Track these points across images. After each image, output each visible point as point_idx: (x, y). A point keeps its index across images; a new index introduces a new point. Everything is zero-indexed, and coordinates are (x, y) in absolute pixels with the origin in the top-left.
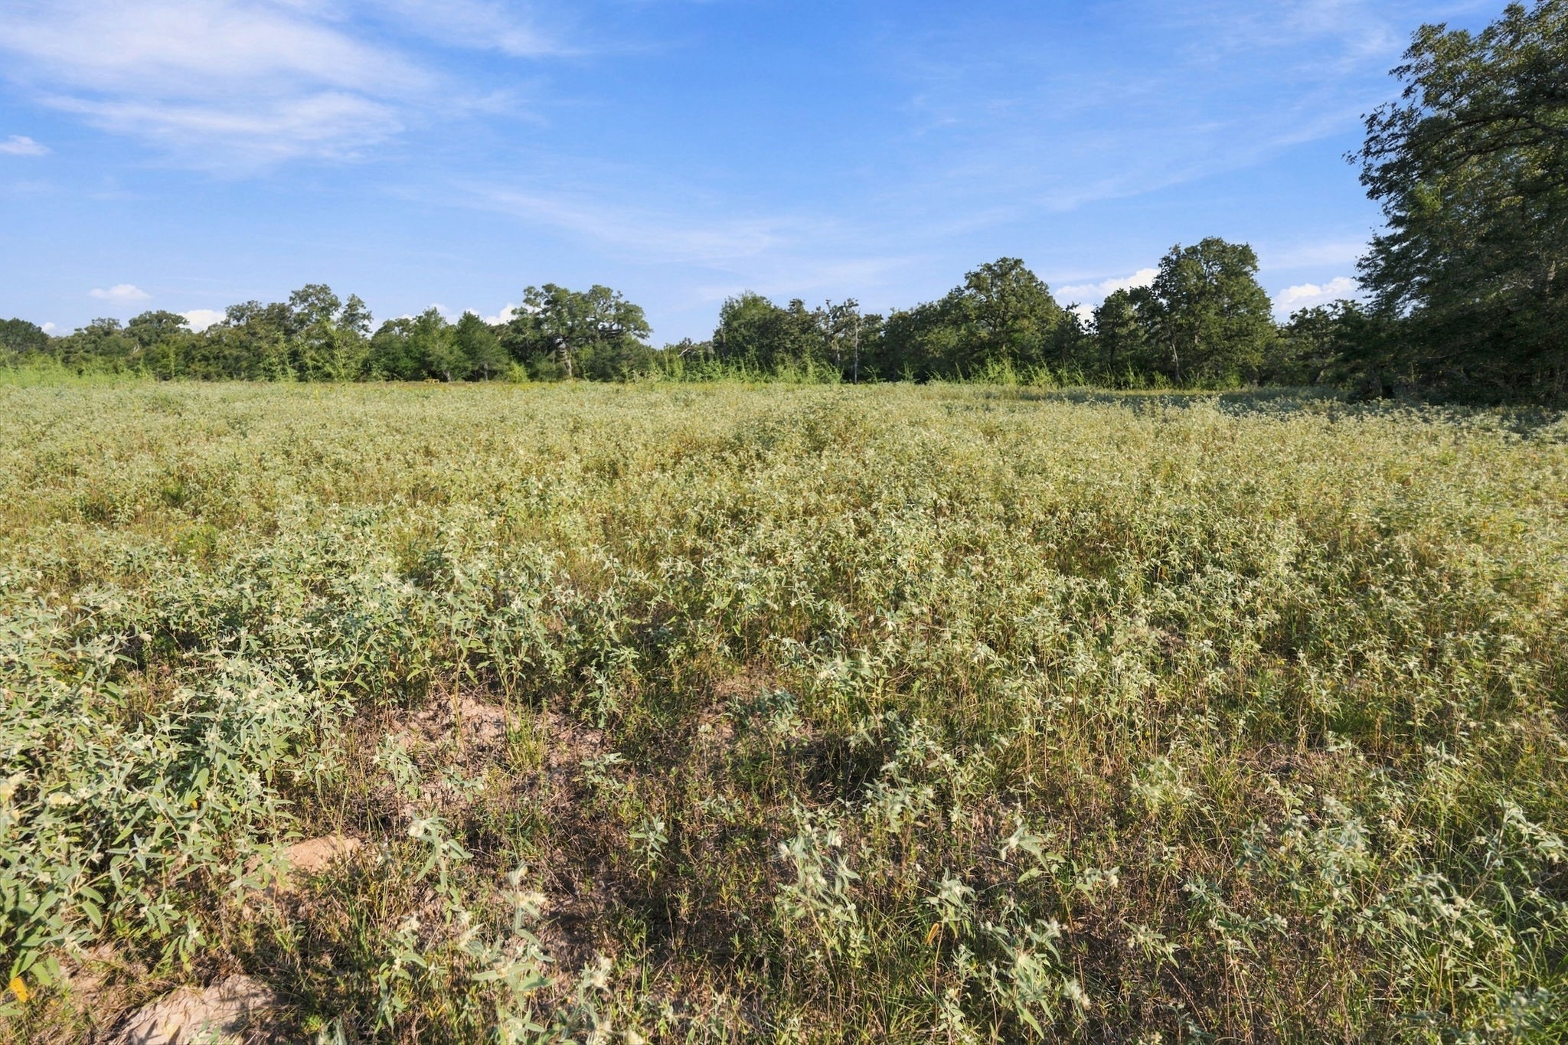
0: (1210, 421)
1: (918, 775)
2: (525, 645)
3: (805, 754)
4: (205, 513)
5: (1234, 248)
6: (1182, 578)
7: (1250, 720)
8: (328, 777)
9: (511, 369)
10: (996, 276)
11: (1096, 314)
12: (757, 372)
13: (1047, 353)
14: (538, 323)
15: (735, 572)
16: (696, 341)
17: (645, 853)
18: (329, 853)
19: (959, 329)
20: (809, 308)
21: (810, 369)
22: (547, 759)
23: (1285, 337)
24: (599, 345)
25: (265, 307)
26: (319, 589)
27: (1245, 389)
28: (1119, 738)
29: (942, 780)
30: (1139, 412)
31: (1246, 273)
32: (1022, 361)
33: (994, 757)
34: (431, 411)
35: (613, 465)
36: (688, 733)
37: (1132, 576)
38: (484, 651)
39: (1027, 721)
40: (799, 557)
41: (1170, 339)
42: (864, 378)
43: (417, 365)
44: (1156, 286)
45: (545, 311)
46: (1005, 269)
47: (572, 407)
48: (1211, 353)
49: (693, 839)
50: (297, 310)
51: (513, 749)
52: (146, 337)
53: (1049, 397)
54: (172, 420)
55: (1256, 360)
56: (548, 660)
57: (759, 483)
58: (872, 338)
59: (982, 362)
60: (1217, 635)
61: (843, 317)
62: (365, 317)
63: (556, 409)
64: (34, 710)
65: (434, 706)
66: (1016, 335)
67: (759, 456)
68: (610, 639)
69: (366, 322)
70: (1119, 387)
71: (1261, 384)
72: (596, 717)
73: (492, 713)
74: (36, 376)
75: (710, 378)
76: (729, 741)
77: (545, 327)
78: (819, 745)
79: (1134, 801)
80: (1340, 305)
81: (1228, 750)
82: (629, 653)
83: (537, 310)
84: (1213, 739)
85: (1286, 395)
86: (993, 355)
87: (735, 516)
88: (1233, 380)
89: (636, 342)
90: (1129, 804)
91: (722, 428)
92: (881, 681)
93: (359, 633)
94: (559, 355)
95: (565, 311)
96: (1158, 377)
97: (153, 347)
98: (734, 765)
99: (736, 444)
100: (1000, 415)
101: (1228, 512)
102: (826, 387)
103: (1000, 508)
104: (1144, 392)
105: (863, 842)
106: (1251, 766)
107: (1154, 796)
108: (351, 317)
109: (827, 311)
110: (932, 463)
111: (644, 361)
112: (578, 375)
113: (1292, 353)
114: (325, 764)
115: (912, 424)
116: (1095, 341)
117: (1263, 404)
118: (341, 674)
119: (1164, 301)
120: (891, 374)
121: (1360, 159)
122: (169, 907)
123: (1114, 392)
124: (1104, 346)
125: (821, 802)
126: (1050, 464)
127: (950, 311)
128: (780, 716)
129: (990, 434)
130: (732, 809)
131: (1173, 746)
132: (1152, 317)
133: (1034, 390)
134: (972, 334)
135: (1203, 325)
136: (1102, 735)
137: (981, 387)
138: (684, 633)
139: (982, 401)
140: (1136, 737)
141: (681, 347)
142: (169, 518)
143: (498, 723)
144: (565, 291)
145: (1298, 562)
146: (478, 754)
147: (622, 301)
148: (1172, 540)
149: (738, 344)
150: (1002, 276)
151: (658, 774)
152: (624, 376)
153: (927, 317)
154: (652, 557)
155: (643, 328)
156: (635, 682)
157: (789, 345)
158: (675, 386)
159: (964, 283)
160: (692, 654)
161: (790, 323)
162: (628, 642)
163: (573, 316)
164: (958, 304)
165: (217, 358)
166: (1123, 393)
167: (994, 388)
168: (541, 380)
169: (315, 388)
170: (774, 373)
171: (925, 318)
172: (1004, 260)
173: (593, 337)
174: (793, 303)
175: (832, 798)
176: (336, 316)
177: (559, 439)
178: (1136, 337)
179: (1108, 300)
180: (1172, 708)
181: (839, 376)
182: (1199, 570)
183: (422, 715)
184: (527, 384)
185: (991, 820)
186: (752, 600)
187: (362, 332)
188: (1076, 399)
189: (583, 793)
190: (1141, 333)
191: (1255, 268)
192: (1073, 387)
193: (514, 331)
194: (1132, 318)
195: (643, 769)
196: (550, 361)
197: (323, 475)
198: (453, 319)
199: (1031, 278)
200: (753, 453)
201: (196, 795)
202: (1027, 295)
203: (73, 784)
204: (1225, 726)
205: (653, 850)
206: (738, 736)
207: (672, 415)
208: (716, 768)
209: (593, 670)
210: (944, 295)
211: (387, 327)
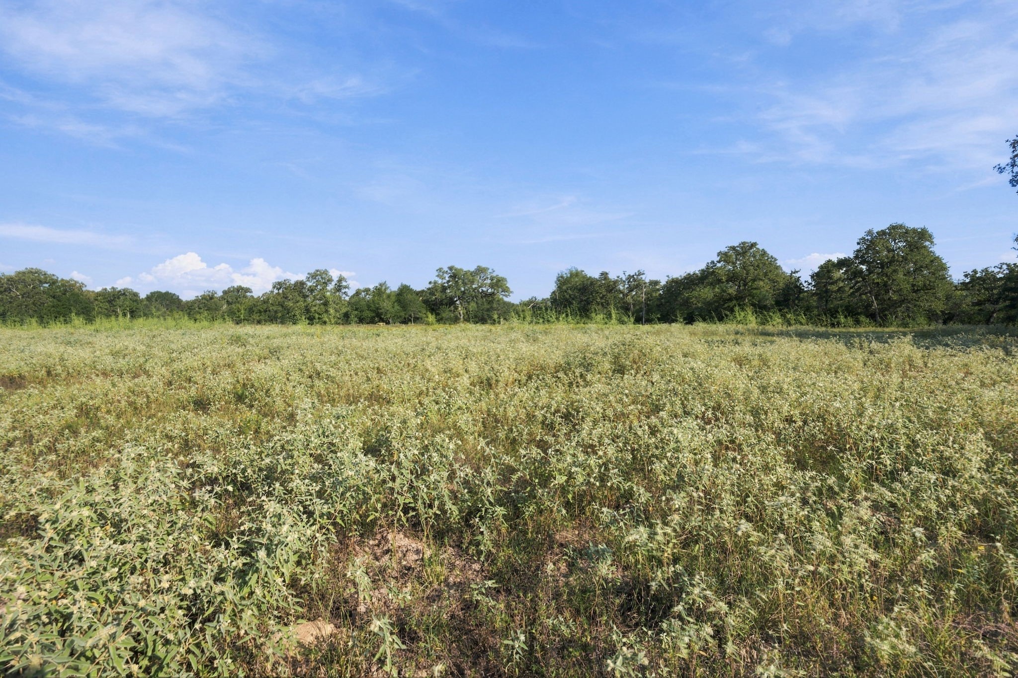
0: (907, 352)
1: (700, 615)
2: (436, 503)
3: (618, 592)
4: (256, 406)
5: (914, 231)
6: (893, 476)
7: (958, 591)
8: (320, 582)
9: (427, 317)
10: (738, 254)
11: (812, 277)
12: (578, 317)
13: (778, 303)
14: (444, 289)
15: (569, 459)
16: (539, 298)
17: (512, 655)
18: (315, 632)
19: (714, 289)
20: (612, 276)
21: (614, 316)
22: (446, 580)
23: (961, 290)
24: (480, 302)
25: (293, 282)
26: (319, 459)
27: (932, 328)
28: (851, 596)
29: (717, 621)
30: (849, 345)
31: (925, 247)
32: (760, 308)
33: (755, 605)
34: (381, 345)
35: (488, 379)
36: (538, 568)
37: (853, 472)
38: (413, 505)
39: (780, 581)
40: (611, 451)
41: (870, 292)
42: (649, 321)
43: (374, 315)
44: (856, 257)
45: (448, 282)
46: (745, 249)
47: (464, 342)
48: (902, 301)
49: (543, 648)
50: (309, 284)
51: (426, 571)
52: (230, 300)
53: (781, 334)
54: (241, 350)
55: (939, 306)
56: (449, 511)
57: (582, 395)
58: (654, 294)
59: (732, 310)
60: (925, 521)
61: (635, 282)
62: (345, 287)
63: (453, 344)
64: (169, 529)
65: (379, 537)
66: (755, 291)
67: (581, 376)
68: (488, 500)
69: (347, 290)
70: (833, 325)
71: (945, 323)
72: (480, 553)
73: (414, 545)
74: (174, 323)
75: (548, 321)
76: (566, 576)
77: (448, 291)
78: (627, 584)
79: (868, 651)
80: (1005, 267)
81: (943, 615)
82: (500, 511)
83: (444, 281)
84: (930, 604)
85: (966, 332)
86: (739, 305)
87: (567, 417)
88: (922, 320)
89: (502, 299)
90: (864, 653)
91: (556, 357)
92: (671, 545)
93: (341, 490)
94: (456, 308)
95: (460, 282)
96: (862, 318)
97: (233, 306)
98: (569, 594)
99: (566, 368)
100: (746, 349)
101: (925, 426)
102: (624, 327)
103: (749, 418)
104: (852, 330)
105: (661, 662)
106: (964, 629)
107: (884, 648)
108: (339, 288)
109: (624, 279)
110: (700, 385)
111: (507, 311)
112: (467, 320)
113: (969, 299)
114: (318, 575)
115: (685, 356)
116: (814, 294)
117: (948, 340)
118: (329, 515)
119: (864, 267)
120: (667, 318)
121: (1009, 169)
122: (230, 661)
123: (830, 330)
124: (821, 298)
125: (629, 627)
126: (785, 387)
127: (707, 277)
128: (602, 563)
129: (740, 362)
130: (568, 626)
131: (896, 609)
132: (855, 277)
133: (769, 328)
134: (724, 291)
135: (896, 283)
136: (838, 595)
137: (731, 326)
138: (535, 497)
139: (732, 337)
140: (865, 598)
141: (530, 302)
142: (236, 409)
143: (418, 552)
144: (461, 270)
145: (988, 466)
146: (406, 572)
147: (494, 274)
148: (883, 445)
149: (567, 300)
150: (744, 253)
151: (518, 597)
152: (494, 320)
153: (692, 281)
154: (514, 443)
155: (506, 290)
156: (504, 531)
157: (599, 300)
158: (527, 327)
159: (716, 259)
160: (541, 512)
161: (600, 286)
162: (499, 502)
163: (465, 284)
164: (713, 272)
165: (265, 311)
166: (836, 330)
167: (740, 327)
168: (445, 323)
169: (317, 329)
170: (588, 317)
171: (691, 282)
172: (744, 243)
173: (476, 297)
174: (602, 274)
175: (637, 625)
176: (331, 287)
177: (456, 364)
178: (844, 292)
179: (821, 267)
180: (892, 578)
181: (632, 320)
182: (907, 469)
183: (371, 542)
184: (436, 326)
185: (755, 653)
186: (580, 479)
187: (344, 296)
188: (802, 336)
189: (469, 606)
190: (847, 289)
191: (932, 243)
192: (799, 327)
193: (430, 294)
194: (839, 279)
195: (508, 591)
196: (451, 311)
197: (320, 384)
198: (394, 287)
199: (764, 253)
200: (577, 374)
201: (249, 590)
202: (761, 265)
203: (187, 578)
204: (938, 594)
205: (517, 653)
206: (571, 572)
207: (525, 348)
208: (557, 596)
209: (477, 520)
210: (703, 266)
211: (358, 293)
